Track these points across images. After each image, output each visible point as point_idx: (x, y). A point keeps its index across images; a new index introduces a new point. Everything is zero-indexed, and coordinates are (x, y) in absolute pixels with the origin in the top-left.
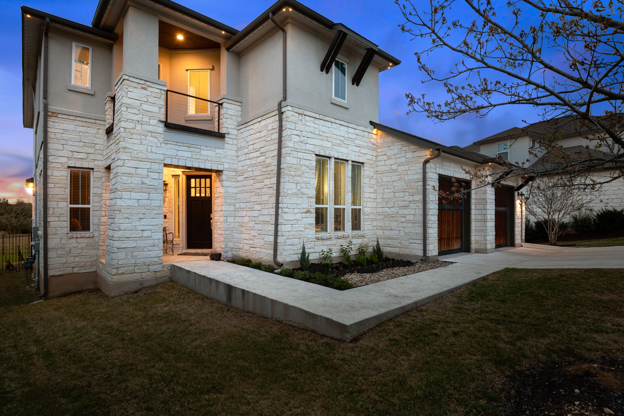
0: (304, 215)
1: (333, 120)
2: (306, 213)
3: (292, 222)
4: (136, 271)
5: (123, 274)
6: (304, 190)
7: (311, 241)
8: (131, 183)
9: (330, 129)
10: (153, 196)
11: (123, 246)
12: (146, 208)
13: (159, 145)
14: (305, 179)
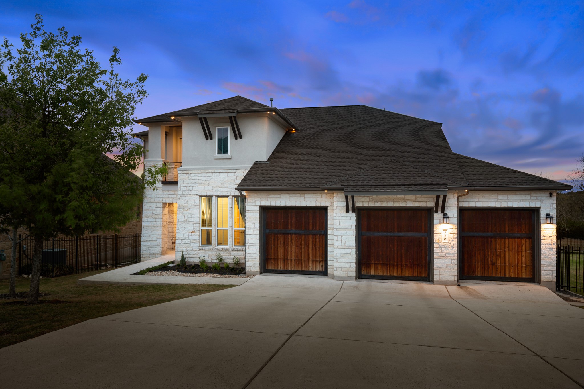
0: (190, 234)
1: (213, 171)
2: (191, 233)
3: (182, 238)
4: (150, 257)
5: (145, 257)
6: (190, 219)
7: (195, 251)
8: (148, 214)
9: (211, 177)
10: (157, 220)
11: (145, 244)
12: (154, 226)
13: (160, 193)
14: (190, 212)
